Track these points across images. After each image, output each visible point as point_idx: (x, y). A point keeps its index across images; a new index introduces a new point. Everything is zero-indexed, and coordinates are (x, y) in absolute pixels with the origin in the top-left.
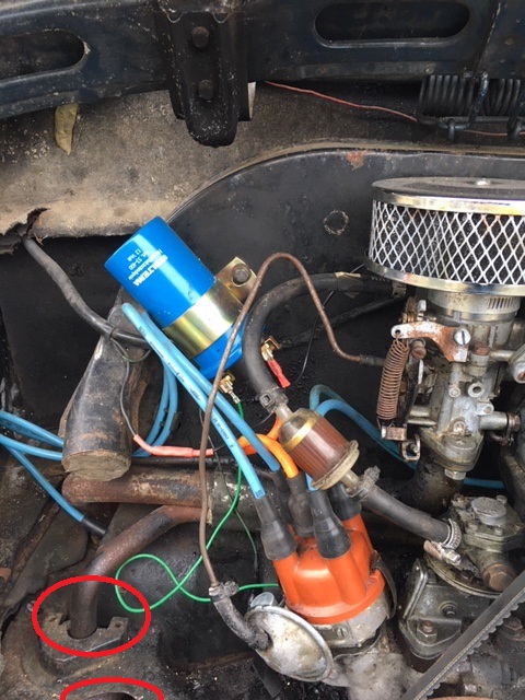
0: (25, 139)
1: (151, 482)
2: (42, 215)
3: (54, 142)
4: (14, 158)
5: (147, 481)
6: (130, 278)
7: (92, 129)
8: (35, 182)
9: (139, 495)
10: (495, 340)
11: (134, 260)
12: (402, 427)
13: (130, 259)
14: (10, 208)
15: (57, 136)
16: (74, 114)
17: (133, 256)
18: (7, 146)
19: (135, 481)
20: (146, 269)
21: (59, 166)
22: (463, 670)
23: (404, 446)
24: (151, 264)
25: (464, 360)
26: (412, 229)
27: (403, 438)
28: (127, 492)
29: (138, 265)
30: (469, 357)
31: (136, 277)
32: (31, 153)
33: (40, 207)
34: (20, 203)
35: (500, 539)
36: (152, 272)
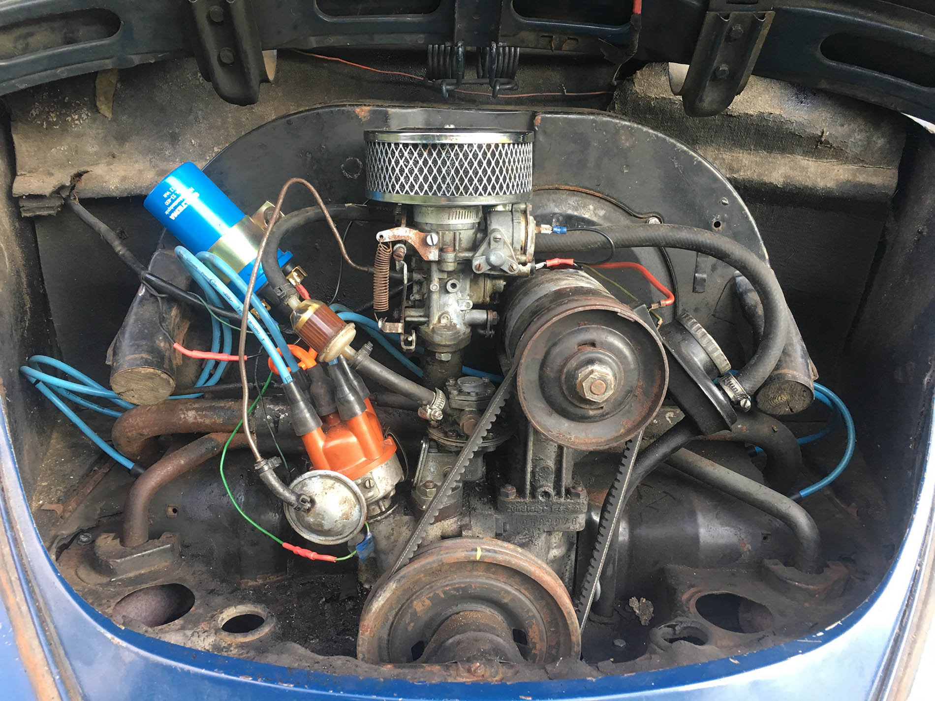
0: (67, 106)
1: (197, 410)
2: (84, 177)
3: (95, 109)
4: (56, 124)
5: (193, 409)
6: (167, 213)
7: (132, 96)
8: (76, 146)
9: (186, 422)
10: (460, 244)
11: (169, 197)
12: (400, 322)
13: (165, 196)
14: (52, 171)
15: (98, 104)
16: (114, 81)
17: (168, 193)
18: (48, 113)
19: (181, 410)
20: (180, 204)
21: (100, 131)
22: (464, 523)
23: (402, 337)
24: (183, 200)
25: (437, 260)
26: (425, 162)
27: (400, 331)
28: (175, 420)
29: (173, 201)
30: (440, 256)
31: (172, 211)
32: (73, 119)
33: (82, 169)
34: (62, 166)
35: (474, 399)
36: (186, 206)
